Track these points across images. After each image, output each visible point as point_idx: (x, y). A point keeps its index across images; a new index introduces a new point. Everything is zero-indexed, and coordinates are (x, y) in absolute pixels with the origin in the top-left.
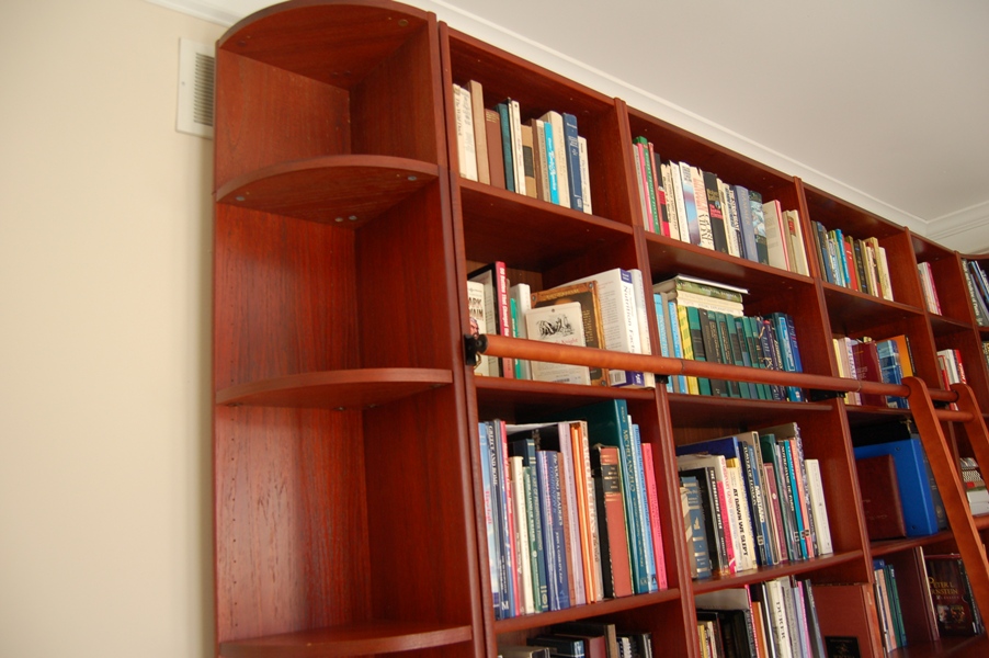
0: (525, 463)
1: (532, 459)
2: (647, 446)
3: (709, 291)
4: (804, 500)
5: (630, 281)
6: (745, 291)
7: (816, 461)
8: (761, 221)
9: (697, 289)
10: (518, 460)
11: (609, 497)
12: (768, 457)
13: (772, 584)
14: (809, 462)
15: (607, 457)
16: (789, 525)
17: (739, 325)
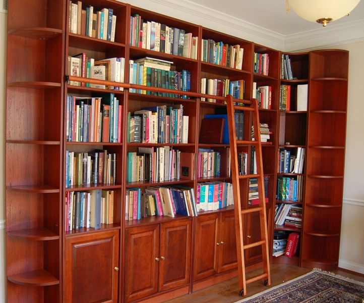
0: (80, 107)
1: (82, 106)
2: (120, 106)
3: (157, 62)
4: (179, 127)
5: (120, 61)
6: (172, 63)
7: (188, 117)
8: (183, 40)
9: (152, 61)
10: (78, 106)
11: (105, 118)
12: (168, 113)
13: (161, 148)
14: (185, 117)
15: (106, 108)
16: (172, 134)
17: (167, 73)
